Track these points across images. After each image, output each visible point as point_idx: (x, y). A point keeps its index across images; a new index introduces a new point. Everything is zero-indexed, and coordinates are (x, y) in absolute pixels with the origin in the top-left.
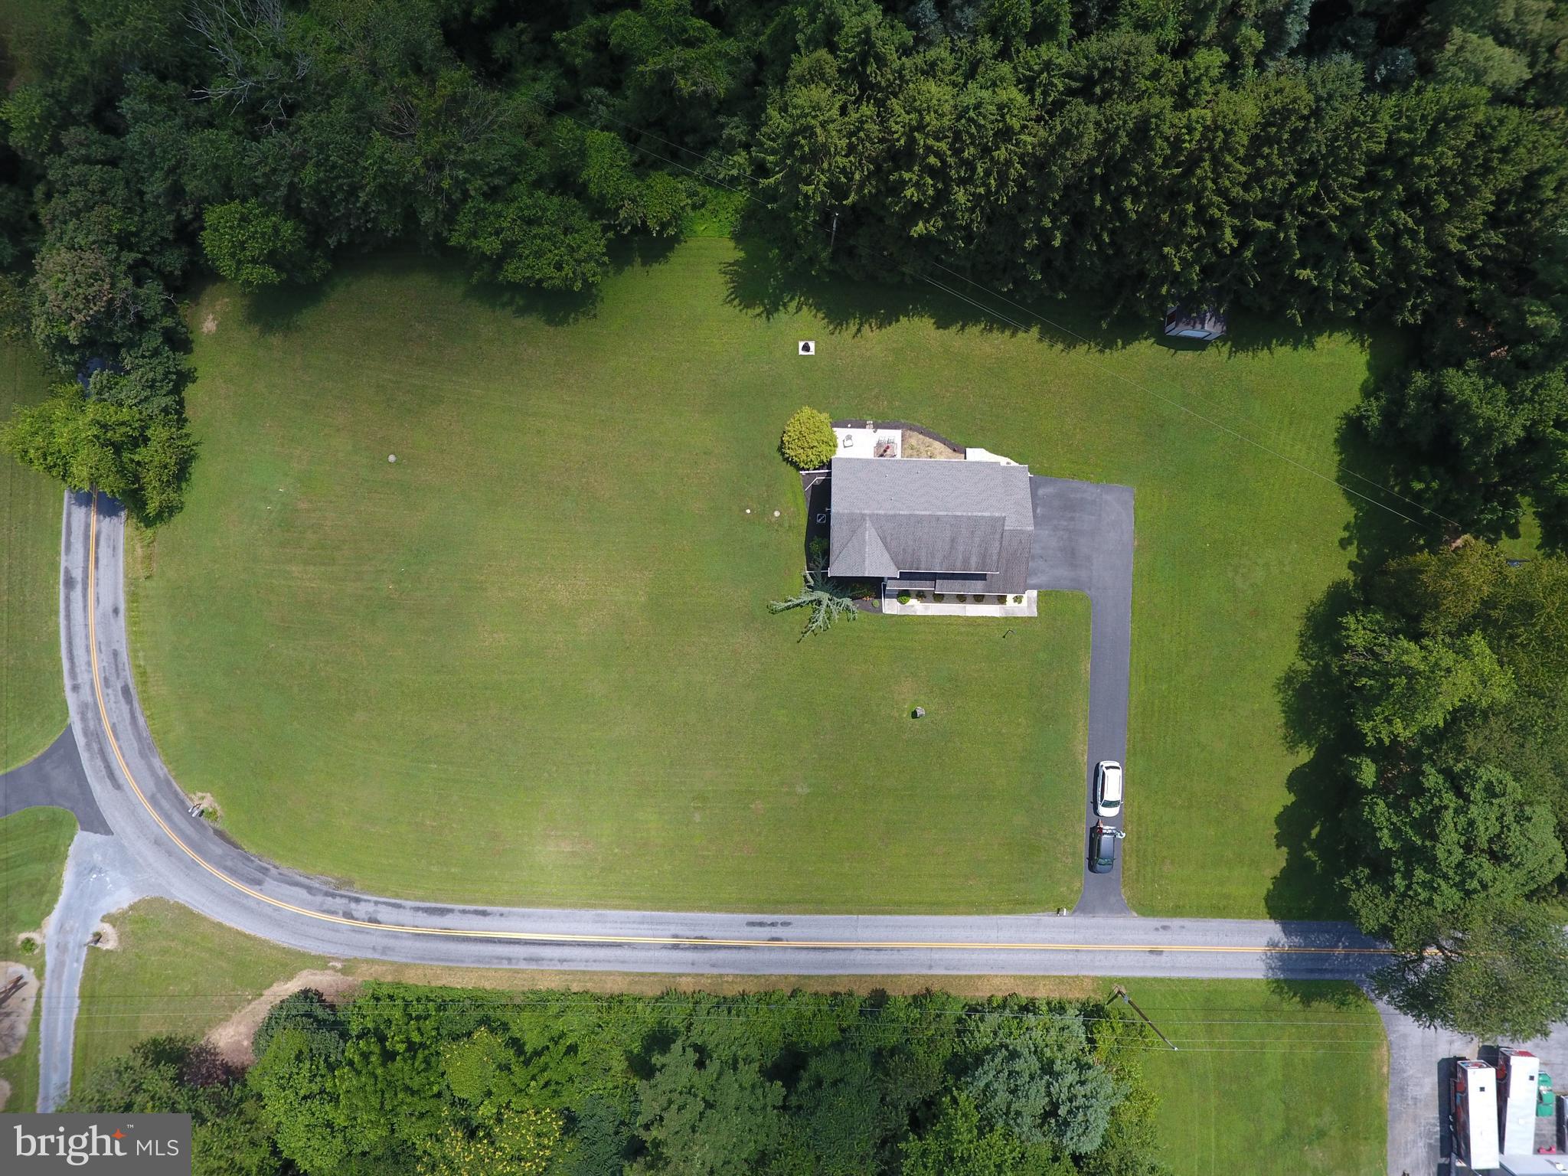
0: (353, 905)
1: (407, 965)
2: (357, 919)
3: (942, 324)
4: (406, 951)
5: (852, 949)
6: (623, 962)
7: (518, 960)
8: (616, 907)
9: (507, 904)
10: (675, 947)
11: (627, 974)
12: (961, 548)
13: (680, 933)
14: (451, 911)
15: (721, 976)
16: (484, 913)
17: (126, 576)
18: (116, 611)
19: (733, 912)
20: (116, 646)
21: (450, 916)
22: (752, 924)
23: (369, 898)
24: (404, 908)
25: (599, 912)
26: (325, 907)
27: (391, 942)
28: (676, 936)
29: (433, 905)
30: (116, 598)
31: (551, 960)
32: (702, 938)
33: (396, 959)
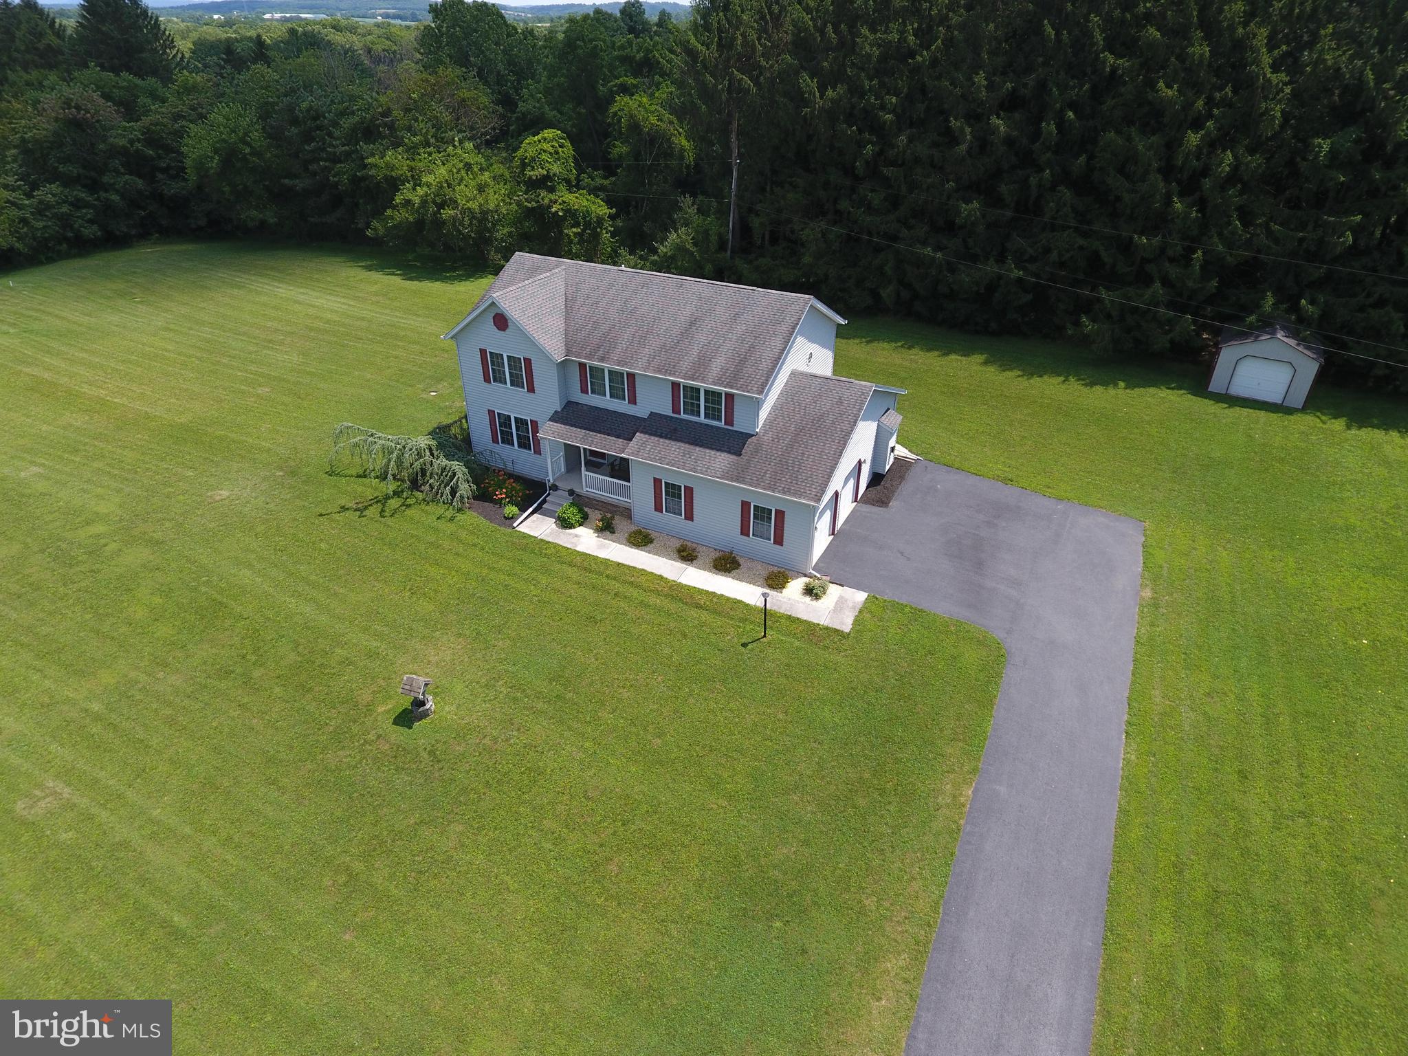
12: (701, 338)
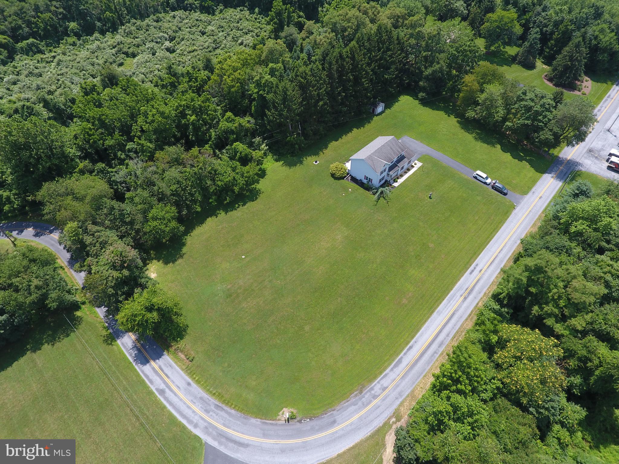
0: (373, 392)
1: (413, 391)
2: (379, 395)
3: (337, 140)
4: (406, 387)
5: (497, 256)
6: (461, 317)
7: (437, 349)
8: (438, 306)
9: (413, 338)
10: (465, 298)
11: (467, 319)
12: (394, 149)
13: (461, 294)
14: (402, 358)
15: (485, 293)
16: (411, 348)
17: (183, 370)
18: (189, 384)
19: (463, 275)
20: (199, 396)
21: (403, 360)
22: (471, 273)
23: (374, 383)
24: (388, 374)
25: (436, 311)
26: (365, 403)
27: (398, 390)
28: (461, 296)
29: (395, 362)
30: (185, 380)
31: (445, 339)
32: (467, 289)
33: (407, 393)
